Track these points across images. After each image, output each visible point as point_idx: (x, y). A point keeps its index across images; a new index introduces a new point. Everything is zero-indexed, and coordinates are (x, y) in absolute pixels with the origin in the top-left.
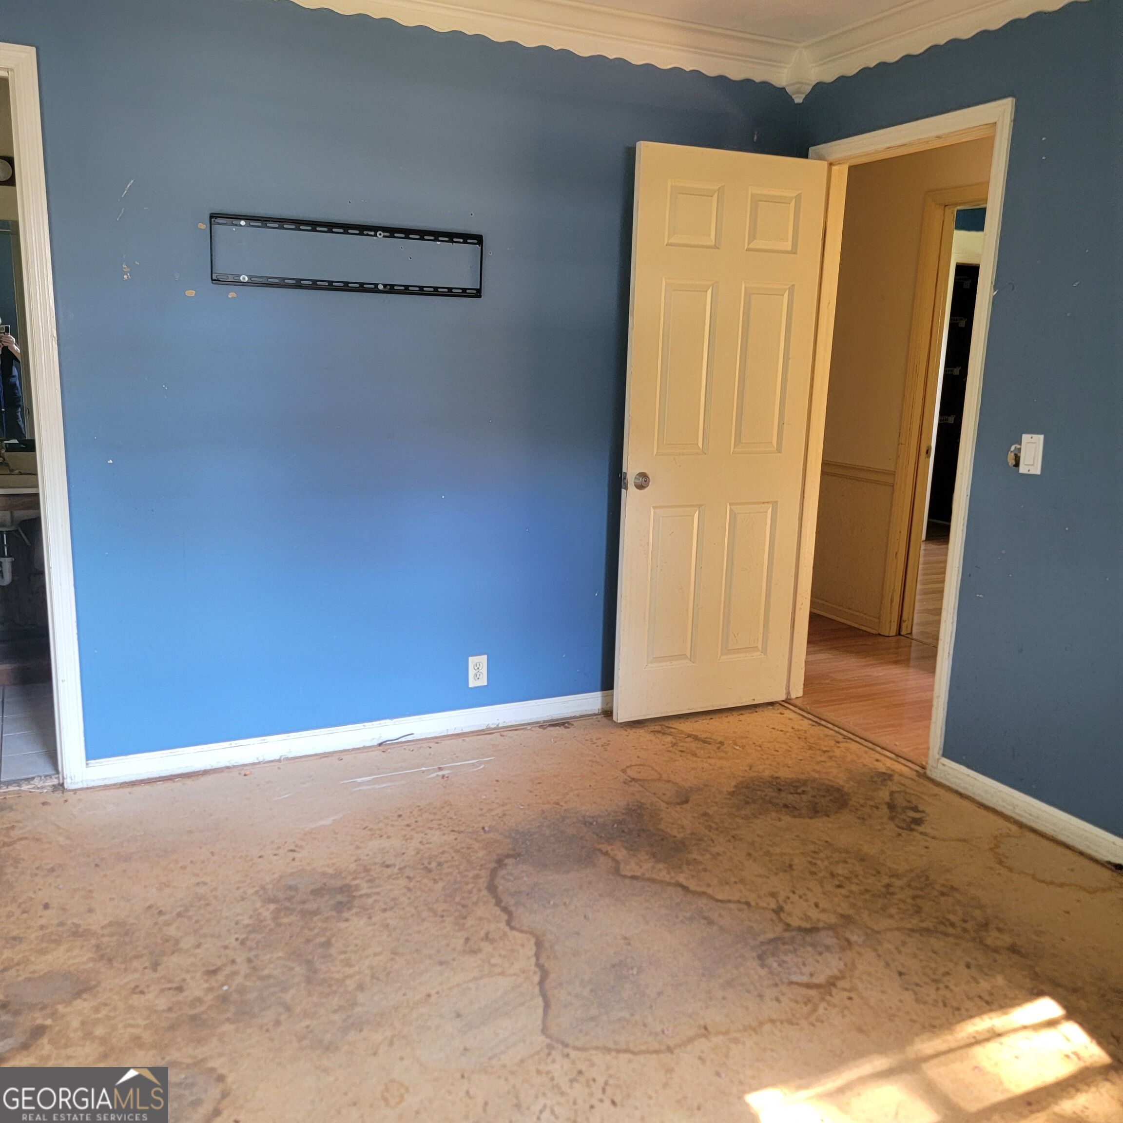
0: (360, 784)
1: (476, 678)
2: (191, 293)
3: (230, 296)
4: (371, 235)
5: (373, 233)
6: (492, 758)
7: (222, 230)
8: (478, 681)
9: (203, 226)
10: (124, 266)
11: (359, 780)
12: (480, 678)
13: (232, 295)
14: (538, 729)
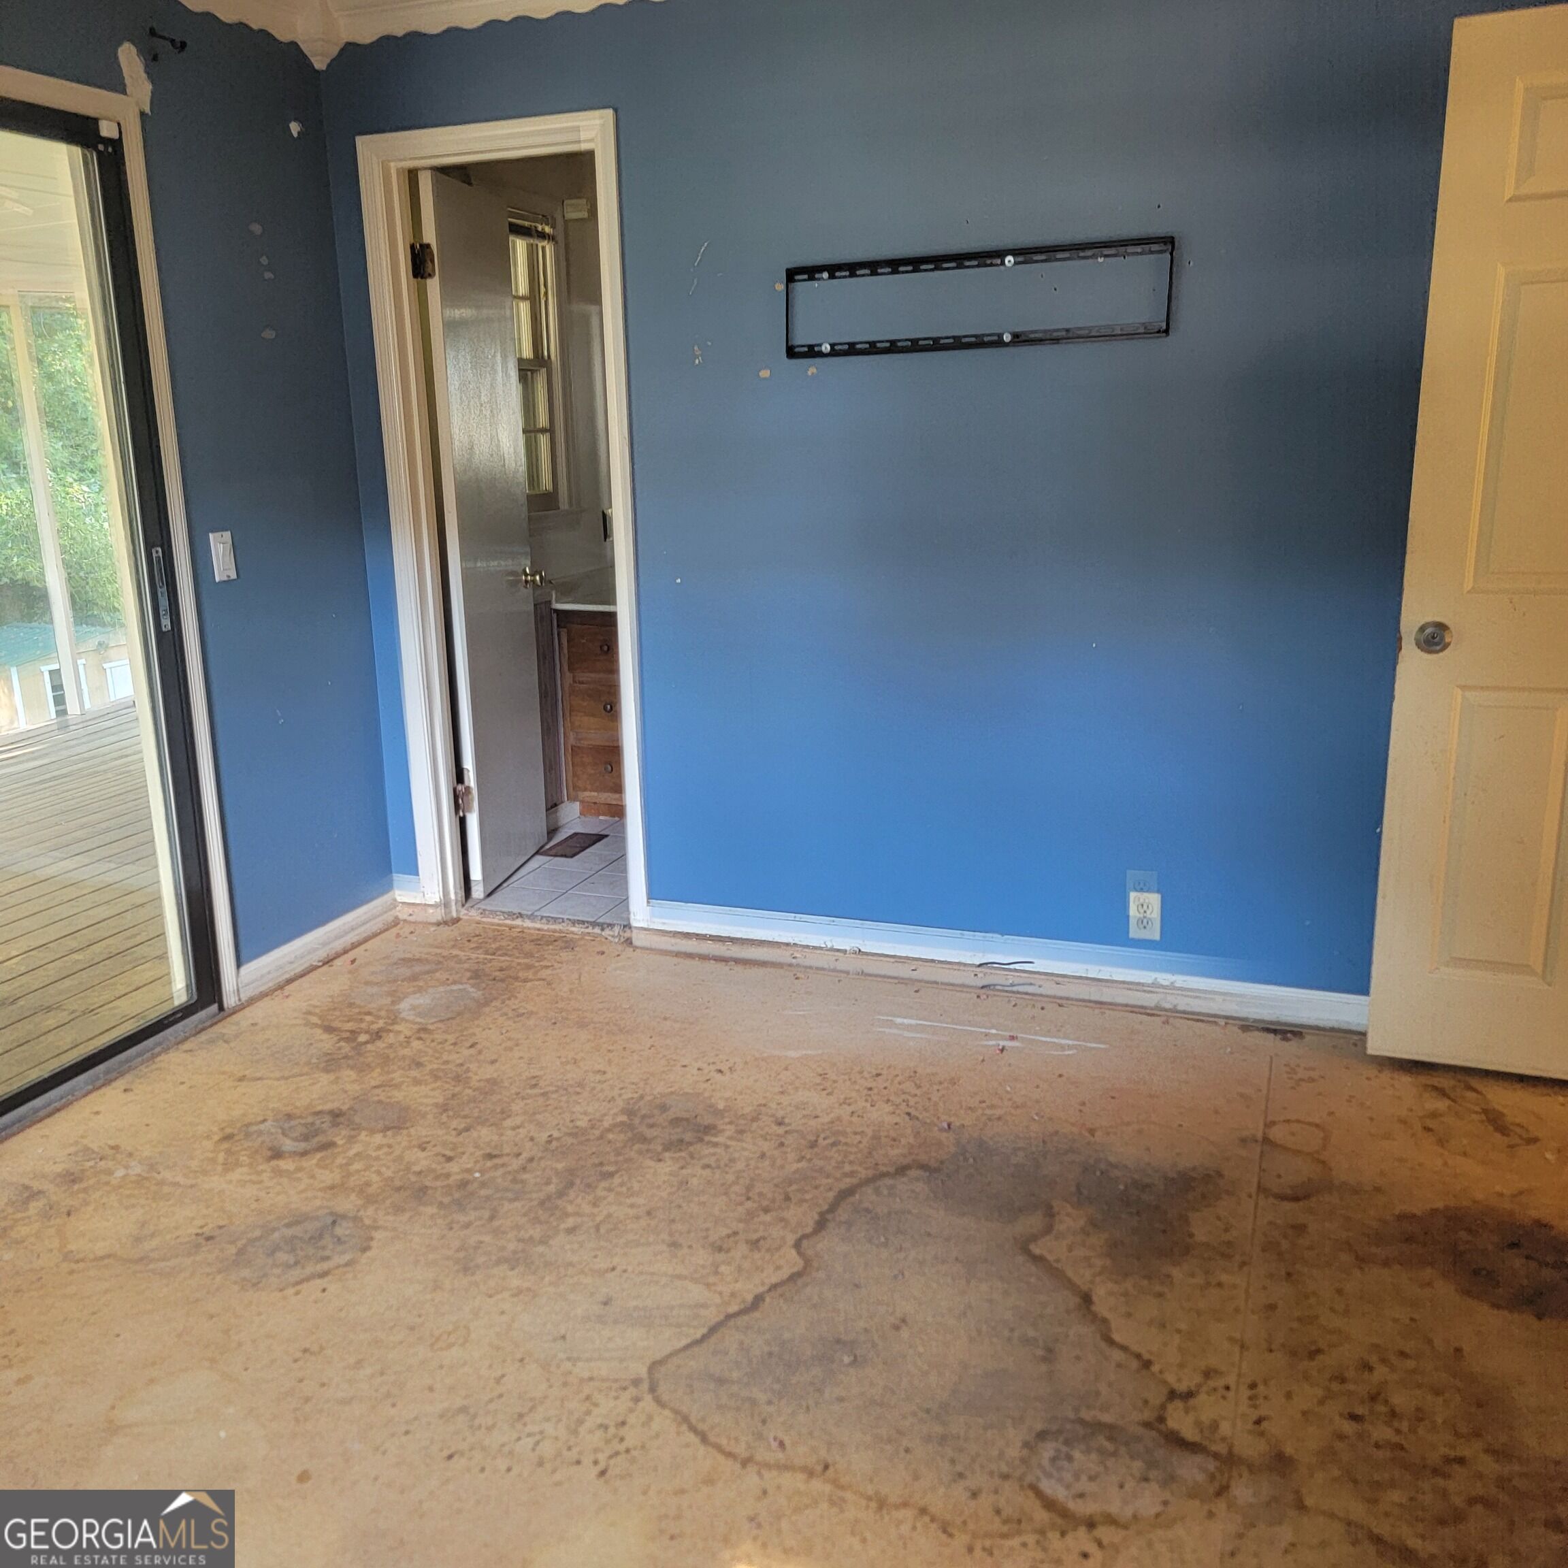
0: (897, 1026)
1: (1142, 926)
2: (765, 374)
3: (809, 373)
4: (997, 265)
5: (999, 261)
6: (1102, 1046)
7: (802, 288)
8: (1143, 930)
9: (781, 287)
10: (696, 348)
11: (899, 1020)
12: (1148, 927)
13: (812, 371)
14: (1236, 1029)
